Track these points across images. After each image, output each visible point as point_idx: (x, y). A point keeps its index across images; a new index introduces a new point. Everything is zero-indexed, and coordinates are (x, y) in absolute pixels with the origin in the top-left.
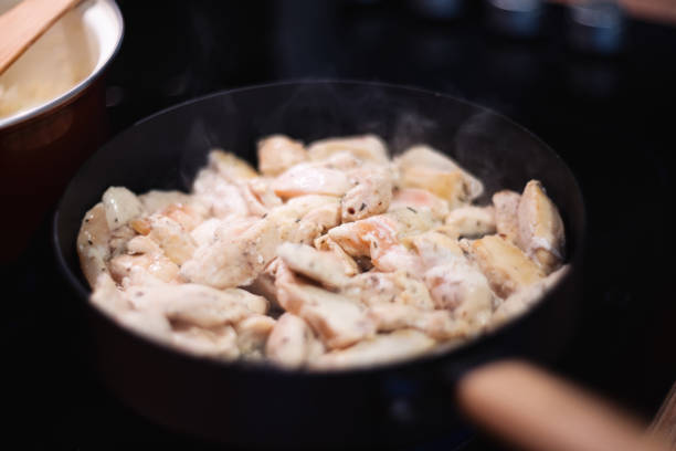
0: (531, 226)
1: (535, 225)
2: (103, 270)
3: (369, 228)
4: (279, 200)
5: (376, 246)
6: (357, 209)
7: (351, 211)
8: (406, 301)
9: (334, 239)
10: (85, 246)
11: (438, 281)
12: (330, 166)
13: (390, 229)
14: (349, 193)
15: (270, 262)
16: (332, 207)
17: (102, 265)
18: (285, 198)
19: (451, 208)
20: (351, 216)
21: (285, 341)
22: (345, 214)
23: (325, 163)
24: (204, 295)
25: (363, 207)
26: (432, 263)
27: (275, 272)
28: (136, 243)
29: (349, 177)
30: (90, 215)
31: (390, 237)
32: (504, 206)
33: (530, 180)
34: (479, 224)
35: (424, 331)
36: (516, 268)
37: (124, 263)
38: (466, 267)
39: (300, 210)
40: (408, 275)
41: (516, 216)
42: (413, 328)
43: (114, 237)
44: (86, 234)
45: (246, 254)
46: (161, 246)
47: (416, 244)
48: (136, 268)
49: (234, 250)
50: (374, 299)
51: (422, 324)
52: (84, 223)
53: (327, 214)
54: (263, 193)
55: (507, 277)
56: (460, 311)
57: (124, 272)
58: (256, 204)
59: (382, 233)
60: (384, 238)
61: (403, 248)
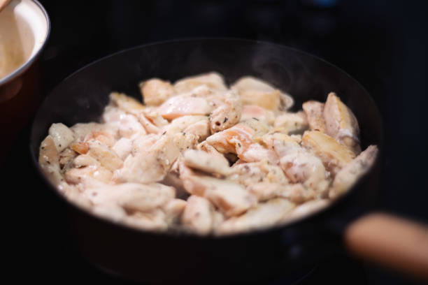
0: (337, 122)
1: (339, 122)
2: (62, 180)
3: (234, 134)
4: (166, 121)
5: (240, 146)
6: (221, 122)
7: (218, 124)
8: (271, 180)
9: (210, 144)
10: (45, 165)
11: (289, 165)
12: (195, 96)
13: (248, 134)
14: (215, 112)
15: (173, 163)
16: (203, 123)
17: (60, 177)
18: (169, 120)
19: (276, 116)
20: (218, 127)
21: (197, 215)
22: (214, 126)
23: (190, 94)
24: (139, 190)
25: (226, 120)
26: (283, 153)
27: (178, 170)
28: (80, 160)
29: (208, 101)
30: (44, 144)
31: (249, 140)
32: (312, 111)
33: (329, 92)
34: (296, 124)
35: (289, 199)
36: (335, 151)
37: (74, 173)
38: (306, 154)
39: (182, 127)
40: (268, 163)
41: (322, 116)
42: (282, 197)
43: (61, 157)
44: (44, 157)
45: (158, 160)
46: (98, 160)
47: (265, 141)
48: (84, 176)
49: (151, 158)
50: (248, 181)
51: (287, 194)
52: (41, 150)
53: (201, 127)
54: (155, 118)
55: (331, 157)
56: (307, 183)
57: (77, 180)
58: (151, 125)
59: (243, 137)
60: (245, 140)
61: (258, 145)
